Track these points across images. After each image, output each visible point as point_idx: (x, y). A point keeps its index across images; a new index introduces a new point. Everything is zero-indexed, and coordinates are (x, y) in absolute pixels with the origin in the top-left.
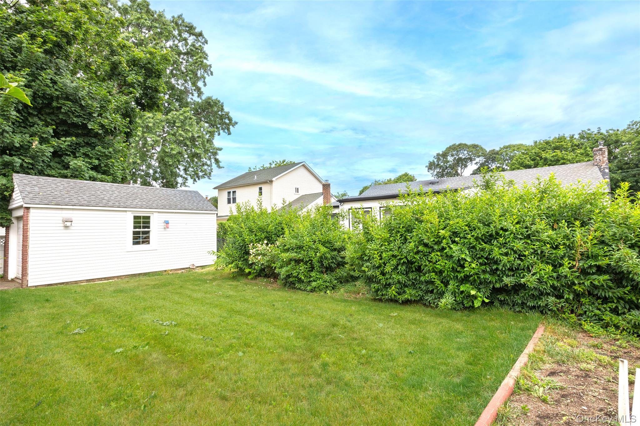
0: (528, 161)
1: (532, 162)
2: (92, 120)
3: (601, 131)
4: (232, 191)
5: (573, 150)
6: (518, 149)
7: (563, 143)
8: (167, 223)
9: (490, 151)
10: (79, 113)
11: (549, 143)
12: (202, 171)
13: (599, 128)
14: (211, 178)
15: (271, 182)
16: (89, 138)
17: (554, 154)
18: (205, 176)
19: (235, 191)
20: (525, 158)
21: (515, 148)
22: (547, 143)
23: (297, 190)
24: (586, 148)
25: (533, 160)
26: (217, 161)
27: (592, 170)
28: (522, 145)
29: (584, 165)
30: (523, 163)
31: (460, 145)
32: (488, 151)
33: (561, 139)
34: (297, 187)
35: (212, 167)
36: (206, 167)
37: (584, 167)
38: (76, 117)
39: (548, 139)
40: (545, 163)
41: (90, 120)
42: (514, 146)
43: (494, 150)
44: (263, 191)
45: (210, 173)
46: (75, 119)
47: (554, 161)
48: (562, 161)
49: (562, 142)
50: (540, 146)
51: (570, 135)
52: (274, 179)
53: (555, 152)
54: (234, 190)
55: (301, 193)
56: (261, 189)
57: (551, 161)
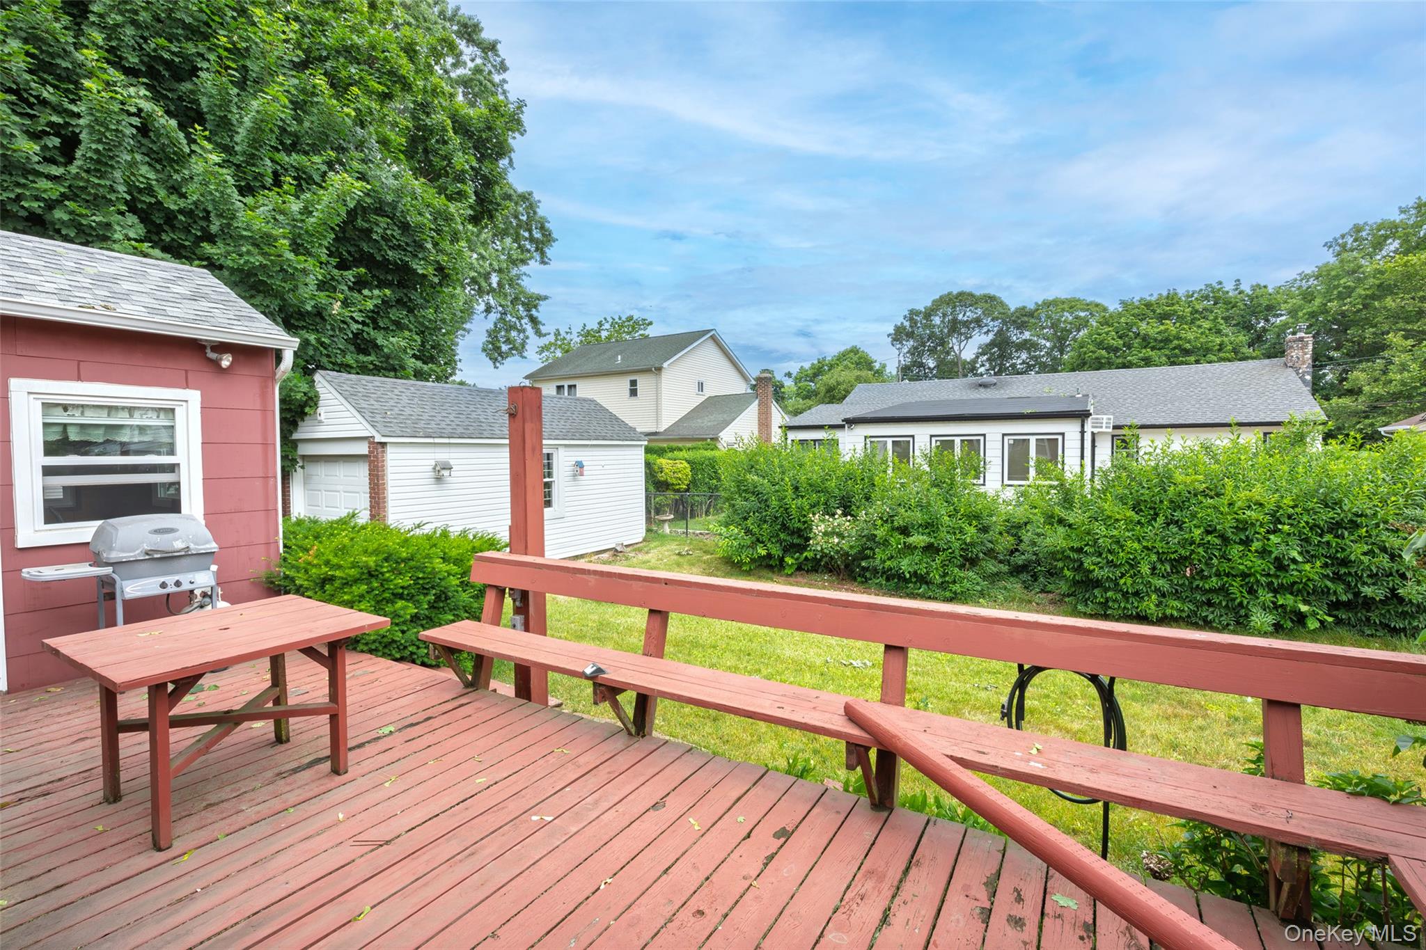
0: (1113, 339)
1: (1121, 342)
2: (420, 256)
3: (1242, 287)
4: (566, 384)
5: (1192, 322)
6: (1071, 308)
7: (1176, 307)
8: (580, 465)
9: (1017, 310)
10: (398, 240)
11: (1152, 305)
12: (508, 341)
13: (1239, 280)
14: (525, 354)
15: (659, 369)
16: (405, 291)
17: (1162, 328)
18: (514, 352)
19: (575, 386)
20: (1107, 333)
21: (1066, 306)
22: (1148, 305)
23: (701, 386)
24: (1216, 318)
25: (1120, 337)
26: (534, 321)
27: (1285, 375)
28: (1079, 300)
29: (1267, 365)
30: (1102, 342)
31: (961, 294)
32: (1013, 309)
33: (1172, 299)
34: (702, 379)
35: (527, 334)
36: (514, 334)
37: (1267, 369)
38: (391, 248)
39: (1148, 298)
40: (1145, 344)
41: (416, 256)
42: (1063, 303)
43: (1024, 308)
44: (639, 387)
45: (523, 347)
46: (390, 253)
47: (1161, 341)
48: (1176, 342)
49: (1173, 304)
50: (1136, 311)
51: (1188, 291)
52: (665, 365)
53: (1162, 324)
54: (571, 383)
55: (709, 392)
56: (634, 383)
57: (1156, 340)
